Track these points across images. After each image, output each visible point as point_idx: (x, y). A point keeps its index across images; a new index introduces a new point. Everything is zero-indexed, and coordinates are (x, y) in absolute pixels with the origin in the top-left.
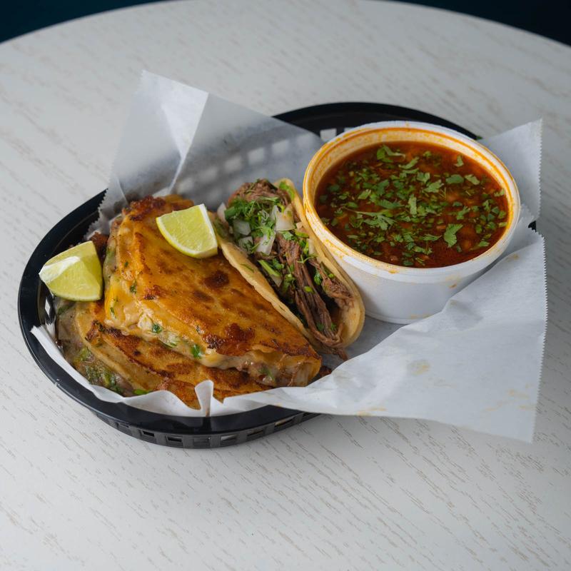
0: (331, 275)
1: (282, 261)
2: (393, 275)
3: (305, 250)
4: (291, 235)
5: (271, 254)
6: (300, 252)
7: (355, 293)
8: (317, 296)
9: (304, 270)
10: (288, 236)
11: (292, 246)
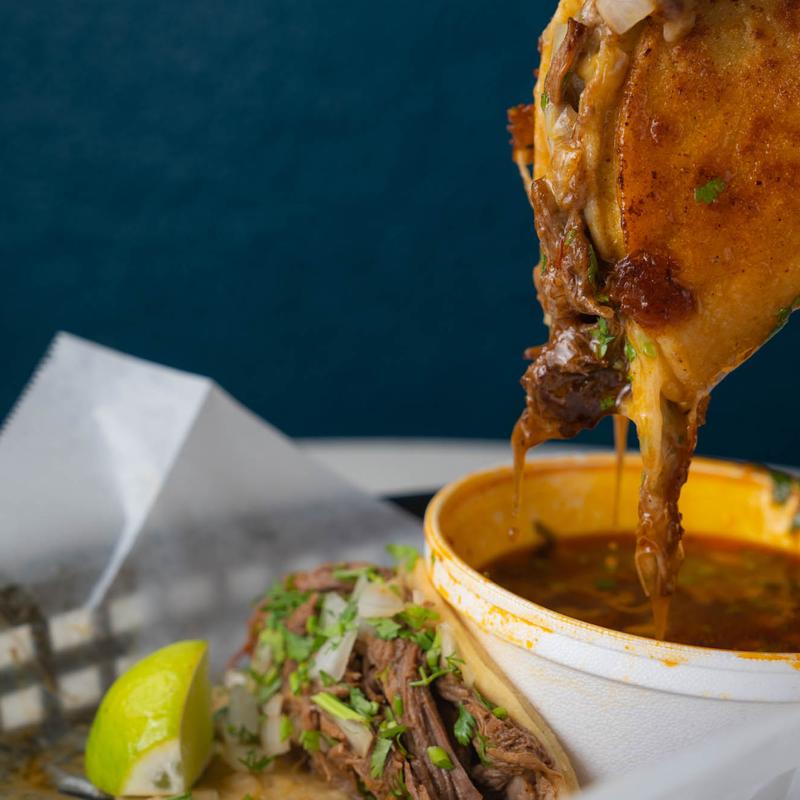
0: (497, 711)
1: (372, 695)
2: (673, 670)
3: (431, 655)
4: (398, 627)
5: (344, 680)
6: (418, 662)
7: (562, 765)
8: (460, 774)
9: (427, 706)
10: (390, 629)
11: (399, 653)
